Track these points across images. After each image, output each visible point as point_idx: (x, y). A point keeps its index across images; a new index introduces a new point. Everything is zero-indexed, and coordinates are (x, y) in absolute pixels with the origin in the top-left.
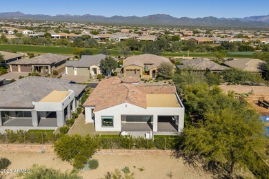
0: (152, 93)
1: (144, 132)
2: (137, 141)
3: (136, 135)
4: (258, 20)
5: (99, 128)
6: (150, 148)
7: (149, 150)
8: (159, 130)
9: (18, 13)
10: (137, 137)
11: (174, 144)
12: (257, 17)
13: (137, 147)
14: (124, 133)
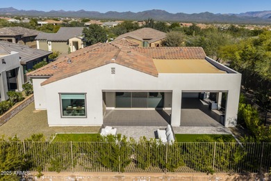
0: (162, 58)
1: (153, 129)
2: (137, 149)
3: (135, 135)
4: (254, 16)
5: (56, 119)
6: (172, 168)
7: (170, 175)
8: (184, 123)
9: (11, 8)
10: (137, 140)
11: (237, 159)
12: (253, 13)
13: (140, 165)
14: (108, 131)
